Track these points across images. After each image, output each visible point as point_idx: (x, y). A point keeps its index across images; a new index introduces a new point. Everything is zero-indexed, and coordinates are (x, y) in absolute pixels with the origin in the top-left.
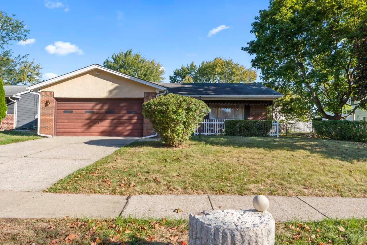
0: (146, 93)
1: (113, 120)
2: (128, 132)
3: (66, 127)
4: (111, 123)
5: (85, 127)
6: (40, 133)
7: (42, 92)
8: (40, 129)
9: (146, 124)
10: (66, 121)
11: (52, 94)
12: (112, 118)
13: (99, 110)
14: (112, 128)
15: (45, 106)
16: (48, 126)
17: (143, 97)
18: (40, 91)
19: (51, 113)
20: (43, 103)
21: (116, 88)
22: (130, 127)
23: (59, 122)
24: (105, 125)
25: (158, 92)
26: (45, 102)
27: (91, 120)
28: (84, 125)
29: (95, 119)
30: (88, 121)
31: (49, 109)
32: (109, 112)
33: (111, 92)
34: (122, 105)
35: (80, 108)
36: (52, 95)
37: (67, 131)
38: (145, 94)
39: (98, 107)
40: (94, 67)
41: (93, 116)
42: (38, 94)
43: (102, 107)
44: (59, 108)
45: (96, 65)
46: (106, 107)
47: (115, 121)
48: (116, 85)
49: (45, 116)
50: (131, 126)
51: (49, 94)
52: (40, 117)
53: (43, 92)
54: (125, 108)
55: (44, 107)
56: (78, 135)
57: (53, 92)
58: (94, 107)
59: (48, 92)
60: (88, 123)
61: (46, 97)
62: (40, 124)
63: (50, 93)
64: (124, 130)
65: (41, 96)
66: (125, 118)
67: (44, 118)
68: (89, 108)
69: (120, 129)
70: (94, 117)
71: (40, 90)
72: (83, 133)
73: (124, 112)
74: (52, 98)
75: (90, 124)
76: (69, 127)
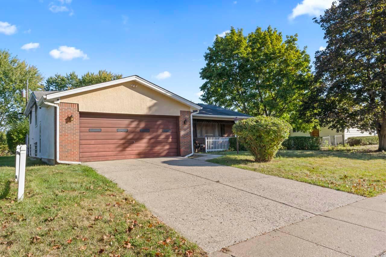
0: (182, 111)
1: (150, 139)
2: (166, 152)
3: (93, 150)
4: (148, 143)
5: (120, 149)
6: (60, 160)
7: (60, 103)
8: (60, 154)
9: (182, 142)
10: (93, 142)
11: (77, 106)
12: (149, 137)
13: (135, 129)
14: (149, 148)
15: (66, 123)
16: (71, 150)
17: (179, 115)
18: (58, 102)
19: (76, 132)
20: (63, 118)
21: (155, 105)
22: (167, 147)
23: (83, 143)
24: (142, 145)
25: (192, 111)
26: (66, 117)
27: (126, 140)
28: (118, 147)
29: (131, 139)
30: (122, 142)
31: (72, 126)
32: (146, 130)
33: (150, 108)
34: (159, 123)
35: (110, 126)
36: (77, 108)
37: (95, 155)
38: (180, 112)
39: (134, 124)
40: (134, 78)
41: (129, 135)
42: (55, 105)
43: (138, 124)
44: (83, 125)
45: (136, 77)
46: (142, 125)
47: (152, 141)
48: (155, 101)
49: (66, 136)
50: (168, 145)
51: (72, 107)
52: (60, 137)
53: (62, 103)
54: (162, 126)
55: (64, 124)
56: (110, 159)
57: (78, 104)
58: (129, 124)
59: (70, 103)
60: (123, 144)
61: (66, 110)
62: (60, 147)
63: (74, 106)
64: (162, 150)
65: (60, 108)
66: (163, 137)
67: (66, 139)
68: (124, 126)
69: (158, 148)
70: (130, 137)
71: (58, 100)
72: (115, 157)
73: (160, 131)
74: (77, 111)
75: (125, 144)
76: (97, 150)
